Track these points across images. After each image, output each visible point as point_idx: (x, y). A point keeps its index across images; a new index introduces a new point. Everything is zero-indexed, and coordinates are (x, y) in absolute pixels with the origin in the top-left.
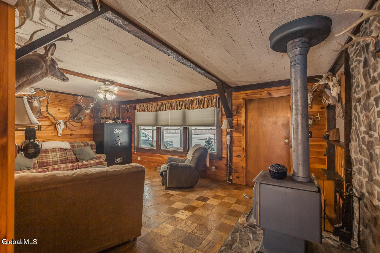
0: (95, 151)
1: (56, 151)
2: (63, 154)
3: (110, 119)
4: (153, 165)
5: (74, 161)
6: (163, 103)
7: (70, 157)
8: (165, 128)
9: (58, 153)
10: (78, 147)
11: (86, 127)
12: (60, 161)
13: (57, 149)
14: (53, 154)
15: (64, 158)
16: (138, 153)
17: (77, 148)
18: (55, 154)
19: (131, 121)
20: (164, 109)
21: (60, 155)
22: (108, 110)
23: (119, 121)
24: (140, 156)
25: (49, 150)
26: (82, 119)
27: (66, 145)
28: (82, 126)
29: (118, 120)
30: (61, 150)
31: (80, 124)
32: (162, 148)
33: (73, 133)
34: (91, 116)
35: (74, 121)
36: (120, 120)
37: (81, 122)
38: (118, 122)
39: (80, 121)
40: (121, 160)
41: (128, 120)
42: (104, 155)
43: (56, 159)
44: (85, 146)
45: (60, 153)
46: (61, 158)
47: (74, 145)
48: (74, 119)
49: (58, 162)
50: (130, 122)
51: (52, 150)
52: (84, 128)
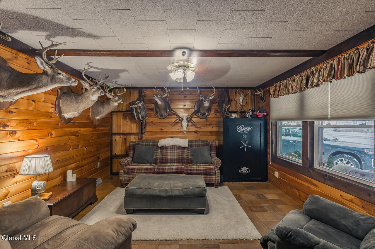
0: (215, 152)
1: (174, 148)
2: (181, 153)
3: (235, 112)
4: (298, 193)
5: (190, 161)
6: (314, 70)
7: (187, 157)
8: (325, 123)
9: (176, 151)
10: (196, 146)
11: (212, 123)
12: (177, 160)
13: (176, 147)
14: (172, 151)
15: (181, 157)
16: (275, 165)
17: (194, 147)
18: (173, 151)
19: (265, 114)
20: (315, 83)
21: (178, 153)
22: (238, 102)
23: (248, 115)
24: (279, 170)
25: (169, 147)
26: (207, 114)
27: (184, 142)
28: (207, 122)
29: (248, 113)
30: (179, 148)
31: (204, 120)
32: (317, 166)
33: (198, 130)
34: (217, 110)
35: (199, 117)
36: (249, 113)
37: (206, 118)
38: (248, 117)
39: (204, 116)
40: (248, 170)
41: (260, 112)
42: (219, 160)
43: (173, 157)
44: (204, 145)
45: (178, 151)
46: (178, 157)
47: (192, 143)
48: (198, 114)
49: (174, 160)
50: (264, 116)
51: (172, 147)
52: (209, 125)
